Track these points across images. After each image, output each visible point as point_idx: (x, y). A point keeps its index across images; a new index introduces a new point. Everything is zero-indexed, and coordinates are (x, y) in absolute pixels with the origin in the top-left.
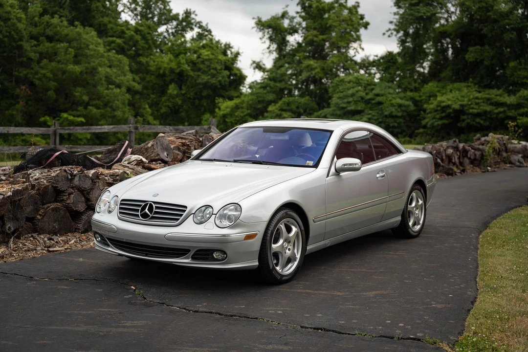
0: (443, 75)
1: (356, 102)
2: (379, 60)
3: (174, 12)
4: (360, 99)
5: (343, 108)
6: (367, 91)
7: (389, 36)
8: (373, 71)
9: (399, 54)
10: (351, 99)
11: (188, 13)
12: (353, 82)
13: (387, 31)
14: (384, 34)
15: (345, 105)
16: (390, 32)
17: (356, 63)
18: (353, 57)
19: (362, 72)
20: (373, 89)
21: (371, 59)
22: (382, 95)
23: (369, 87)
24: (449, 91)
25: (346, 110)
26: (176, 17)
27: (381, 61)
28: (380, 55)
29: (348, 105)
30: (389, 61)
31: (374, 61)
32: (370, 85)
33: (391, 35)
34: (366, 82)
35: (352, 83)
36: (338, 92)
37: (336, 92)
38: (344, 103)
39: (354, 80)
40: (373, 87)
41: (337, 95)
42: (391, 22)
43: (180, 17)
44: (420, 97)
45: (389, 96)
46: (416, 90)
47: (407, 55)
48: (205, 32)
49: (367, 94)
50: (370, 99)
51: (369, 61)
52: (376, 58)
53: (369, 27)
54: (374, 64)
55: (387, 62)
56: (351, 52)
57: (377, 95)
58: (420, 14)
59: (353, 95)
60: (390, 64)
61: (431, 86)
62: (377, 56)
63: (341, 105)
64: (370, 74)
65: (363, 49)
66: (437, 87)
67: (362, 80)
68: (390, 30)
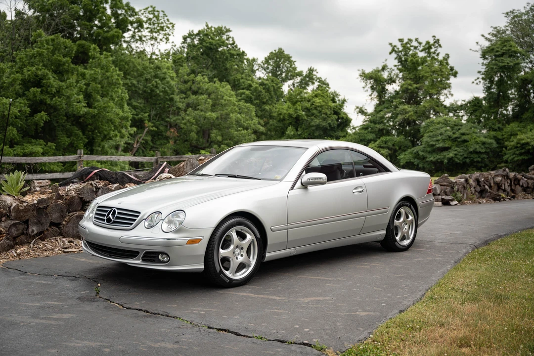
0: (525, 116)
1: (444, 140)
2: (466, 105)
3: (298, 70)
4: (447, 137)
5: (433, 146)
6: (454, 131)
7: (477, 84)
8: (460, 114)
9: (485, 99)
10: (440, 138)
11: (311, 71)
12: (442, 123)
13: (476, 80)
14: (473, 82)
15: (434, 143)
16: (478, 81)
17: (445, 107)
18: (443, 102)
19: (451, 114)
20: (459, 129)
21: (459, 103)
22: (468, 135)
23: (456, 127)
24: (529, 130)
25: (434, 147)
26: (300, 74)
27: (468, 105)
28: (467, 100)
29: (437, 143)
30: (475, 105)
31: (461, 106)
32: (457, 126)
33: (479, 83)
34: (453, 123)
35: (440, 124)
36: (428, 132)
37: (427, 131)
38: (434, 141)
39: (443, 121)
40: (460, 127)
41: (428, 135)
42: (479, 72)
43: (304, 74)
44: (503, 135)
45: (474, 135)
46: (500, 129)
47: (491, 100)
48: (324, 84)
49: (454, 133)
50: (456, 138)
51: (458, 105)
52: (464, 103)
53: (457, 75)
54: (461, 107)
55: (474, 106)
56: (442, 98)
57: (463, 134)
58: (504, 64)
59: (441, 134)
60: (476, 107)
61: (514, 126)
62: (464, 101)
63: (431, 143)
64: (458, 116)
65: (452, 95)
66: (518, 127)
67: (450, 121)
68: (478, 78)
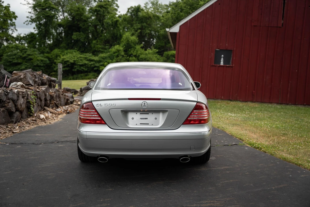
0: (62, 45)
1: (17, 59)
2: (26, 37)
4: (19, 57)
5: (10, 62)
6: (23, 53)
8: (23, 42)
9: (37, 34)
10: (14, 57)
14: (24, 23)
15: (11, 60)
16: (27, 22)
17: (13, 37)
18: (12, 34)
19: (17, 42)
20: (26, 52)
21: (22, 36)
22: (32, 55)
23: (24, 51)
24: (66, 53)
25: (12, 63)
27: (28, 37)
28: (27, 34)
29: (13, 60)
30: (32, 37)
31: (24, 37)
33: (28, 24)
34: (21, 48)
35: (13, 48)
36: (5, 53)
37: (5, 52)
38: (11, 59)
39: (15, 47)
40: (26, 51)
41: (6, 55)
42: (28, 17)
44: (51, 56)
45: (35, 55)
46: (48, 53)
47: (42, 35)
49: (23, 54)
50: (25, 57)
51: (21, 37)
52: (24, 35)
53: (17, 18)
56: (10, 32)
57: (29, 55)
58: (48, 15)
59: (15, 55)
60: (33, 39)
61: (56, 51)
62: (25, 34)
63: (9, 60)
64: (22, 44)
65: (17, 30)
66: (59, 51)
67: (19, 47)
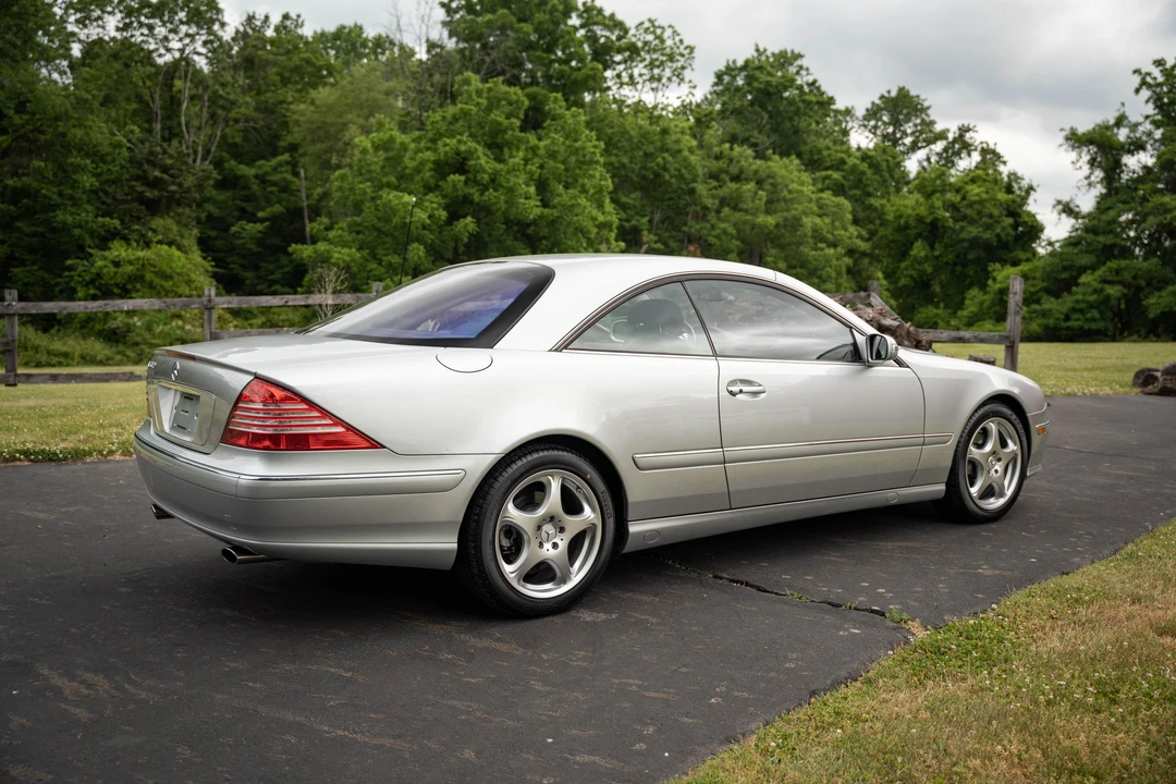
3: (938, 128)
11: (964, 130)
26: (942, 136)
43: (951, 136)
48: (991, 156)
